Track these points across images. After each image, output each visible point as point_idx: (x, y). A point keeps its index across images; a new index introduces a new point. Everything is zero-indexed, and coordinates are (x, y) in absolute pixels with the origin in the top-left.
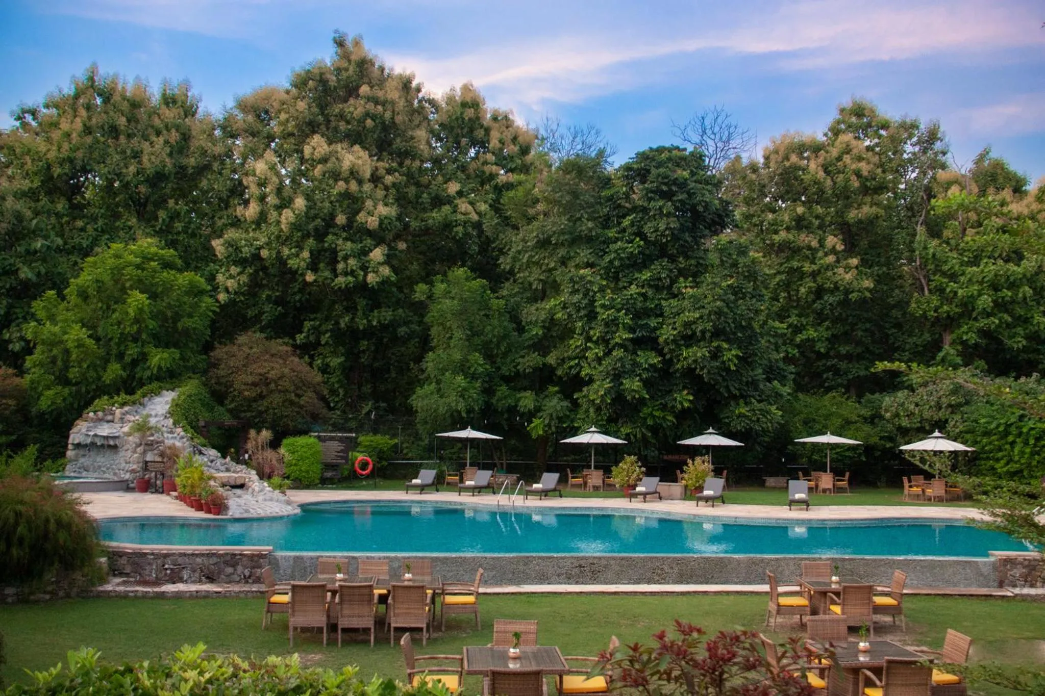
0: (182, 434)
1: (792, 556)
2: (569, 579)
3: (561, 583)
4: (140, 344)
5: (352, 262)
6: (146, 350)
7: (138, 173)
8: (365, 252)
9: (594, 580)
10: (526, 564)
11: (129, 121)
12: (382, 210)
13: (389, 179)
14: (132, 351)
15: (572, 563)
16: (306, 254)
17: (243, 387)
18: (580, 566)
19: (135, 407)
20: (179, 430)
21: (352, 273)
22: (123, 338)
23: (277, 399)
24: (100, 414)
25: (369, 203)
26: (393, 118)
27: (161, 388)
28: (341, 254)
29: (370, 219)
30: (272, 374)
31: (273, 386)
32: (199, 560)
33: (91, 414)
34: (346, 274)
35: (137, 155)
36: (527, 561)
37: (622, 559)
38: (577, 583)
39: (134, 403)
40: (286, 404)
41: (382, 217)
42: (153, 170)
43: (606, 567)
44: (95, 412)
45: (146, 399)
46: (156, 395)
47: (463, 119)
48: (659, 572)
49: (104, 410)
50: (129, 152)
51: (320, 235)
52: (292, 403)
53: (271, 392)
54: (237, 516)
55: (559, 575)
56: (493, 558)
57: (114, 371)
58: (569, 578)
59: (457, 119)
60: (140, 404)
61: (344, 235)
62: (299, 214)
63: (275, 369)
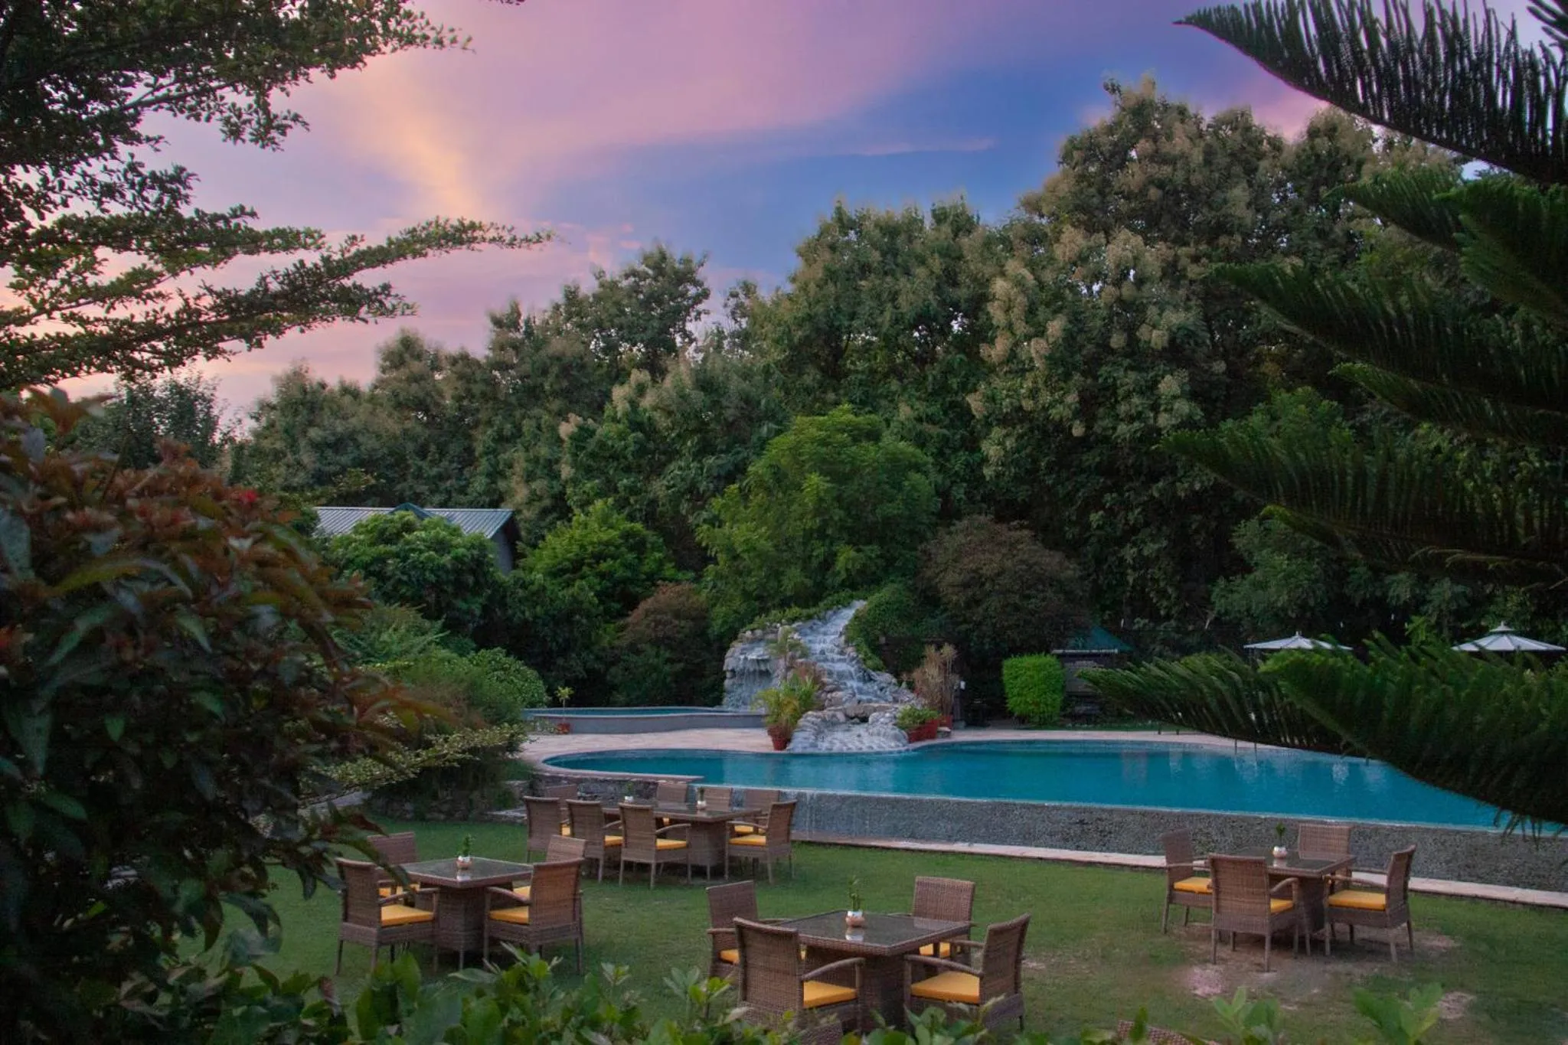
0: (854, 654)
1: (1432, 826)
2: (1065, 842)
3: (1055, 847)
4: (827, 542)
5: (1136, 400)
6: (834, 548)
7: (897, 321)
8: (1153, 385)
9: (1105, 847)
10: (1004, 815)
11: (884, 254)
12: (1175, 318)
13: (1193, 271)
14: (819, 551)
15: (1070, 818)
16: (1072, 398)
17: (950, 590)
18: (1082, 822)
19: (810, 623)
20: (850, 650)
21: (1140, 416)
22: (809, 535)
23: (994, 603)
24: (759, 632)
25: (1152, 311)
26: (1187, 180)
27: (852, 597)
28: (1121, 392)
29: (1155, 333)
30: (986, 571)
31: (988, 586)
32: (611, 788)
33: (748, 634)
34: (1131, 419)
35: (894, 297)
36: (1006, 810)
37: (1144, 814)
38: (1078, 848)
39: (809, 617)
40: (1008, 609)
41: (1174, 329)
42: (913, 314)
43: (1120, 825)
44: (752, 630)
45: (830, 612)
46: (845, 607)
47: (1318, 156)
48: (1204, 839)
49: (763, 628)
50: (885, 295)
51: (1091, 367)
52: (1017, 608)
53: (988, 594)
54: (799, 750)
55: (1051, 835)
56: (959, 803)
57: (794, 578)
58: (1067, 840)
59: (1309, 158)
60: (819, 619)
61: (1127, 362)
62: (1054, 343)
63: (990, 562)
